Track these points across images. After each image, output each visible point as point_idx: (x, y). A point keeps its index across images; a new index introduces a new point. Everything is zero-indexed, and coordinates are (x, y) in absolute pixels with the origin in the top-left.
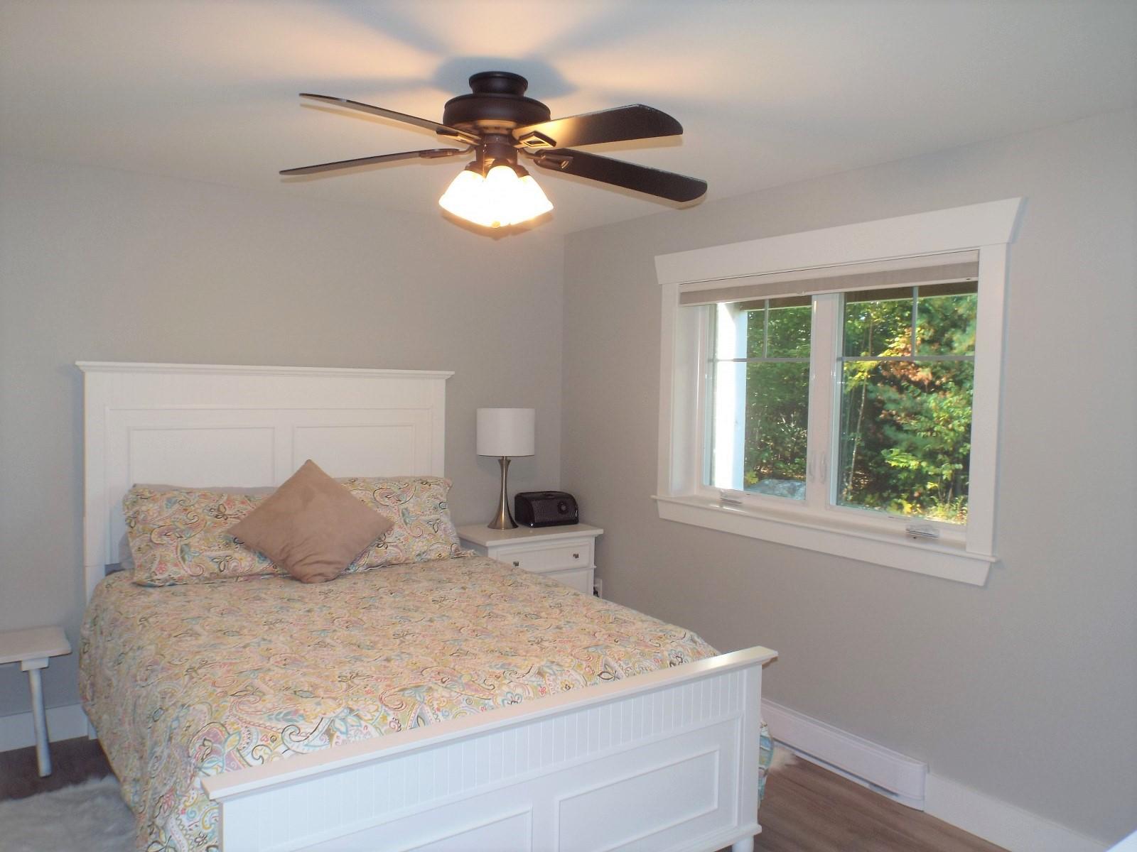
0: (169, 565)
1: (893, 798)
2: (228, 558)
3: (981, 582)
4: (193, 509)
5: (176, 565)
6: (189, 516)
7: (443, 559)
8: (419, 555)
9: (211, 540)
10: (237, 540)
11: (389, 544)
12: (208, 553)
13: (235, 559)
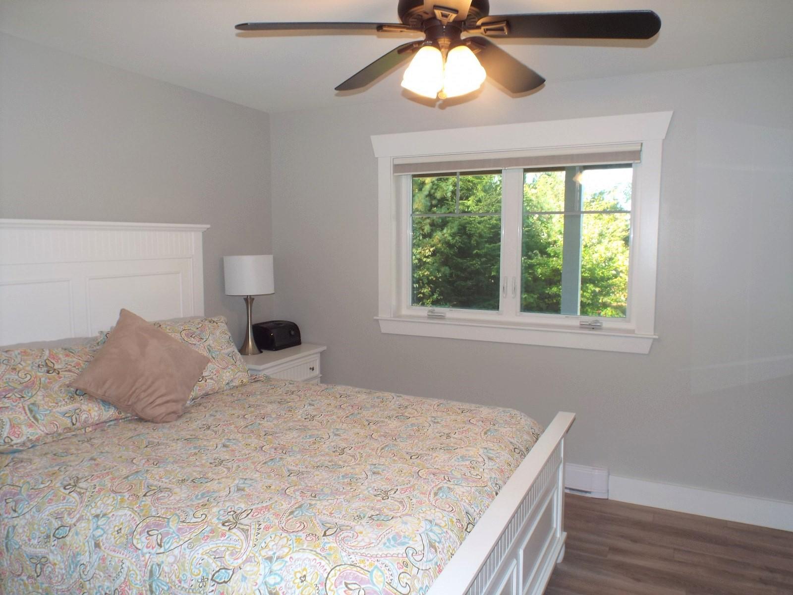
0: (23, 427)
1: (588, 495)
2: (77, 411)
3: (647, 352)
4: (21, 366)
5: (31, 426)
6: (20, 374)
7: (245, 385)
8: (228, 384)
9: (54, 396)
10: (79, 392)
11: (207, 378)
12: (58, 409)
13: (84, 411)
